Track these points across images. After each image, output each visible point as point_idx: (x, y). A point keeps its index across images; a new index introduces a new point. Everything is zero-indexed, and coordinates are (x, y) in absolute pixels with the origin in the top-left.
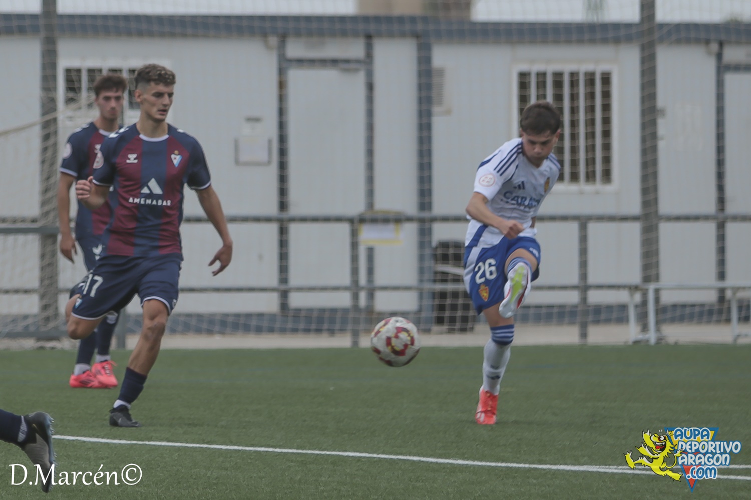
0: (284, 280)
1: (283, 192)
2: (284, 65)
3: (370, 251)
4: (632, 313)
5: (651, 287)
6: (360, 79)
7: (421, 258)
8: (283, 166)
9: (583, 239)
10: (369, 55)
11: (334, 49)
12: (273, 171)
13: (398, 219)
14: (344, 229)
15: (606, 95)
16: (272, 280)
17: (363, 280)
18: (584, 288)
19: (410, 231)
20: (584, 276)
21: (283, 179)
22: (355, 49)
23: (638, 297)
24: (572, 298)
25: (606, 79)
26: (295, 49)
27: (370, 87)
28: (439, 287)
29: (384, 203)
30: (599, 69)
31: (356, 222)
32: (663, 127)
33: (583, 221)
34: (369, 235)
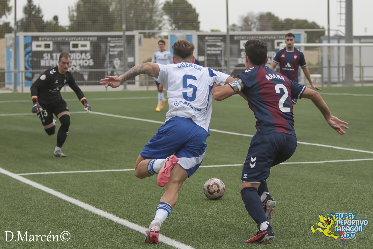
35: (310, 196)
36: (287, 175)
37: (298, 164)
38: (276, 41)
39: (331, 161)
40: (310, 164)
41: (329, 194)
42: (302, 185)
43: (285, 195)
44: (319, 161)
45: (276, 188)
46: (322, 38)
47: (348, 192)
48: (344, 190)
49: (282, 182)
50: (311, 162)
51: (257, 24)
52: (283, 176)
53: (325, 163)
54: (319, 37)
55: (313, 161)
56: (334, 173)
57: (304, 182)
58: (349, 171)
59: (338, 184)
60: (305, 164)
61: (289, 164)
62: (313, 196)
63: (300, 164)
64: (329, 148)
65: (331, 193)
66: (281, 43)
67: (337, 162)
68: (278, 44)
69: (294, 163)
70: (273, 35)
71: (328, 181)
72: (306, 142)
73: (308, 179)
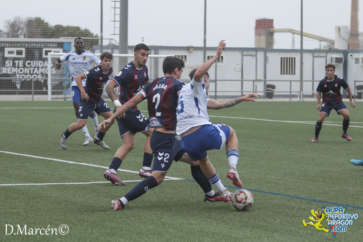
0: (242, 90)
1: (242, 75)
2: (243, 55)
3: (256, 86)
4: (298, 96)
5: (301, 92)
6: (255, 58)
7: (264, 86)
8: (242, 71)
9: (291, 84)
10: (256, 54)
11: (251, 53)
12: (241, 73)
13: (260, 81)
14: (252, 82)
15: (295, 60)
16: (240, 90)
17: (255, 90)
18: (291, 92)
19: (262, 83)
20: (291, 90)
21: (242, 73)
22: (254, 53)
23: (299, 94)
24: (289, 94)
25: (295, 58)
26: (245, 53)
27: (256, 59)
28: (267, 91)
29: (259, 78)
30: (293, 57)
31: (254, 81)
32: (304, 66)
33: (291, 81)
34: (256, 83)
35: (73, 220)
36: (50, 197)
37: (62, 185)
38: (44, 50)
39: (98, 182)
40: (75, 185)
41: (94, 218)
42: (65, 208)
43: (46, 218)
44: (86, 182)
45: (37, 210)
46: (94, 47)
47: (114, 216)
48: (111, 214)
49: (44, 204)
50: (76, 183)
51: (25, 30)
52: (45, 197)
53: (91, 184)
54: (92, 46)
55: (79, 182)
56: (101, 195)
57: (67, 205)
58: (117, 193)
59: (104, 207)
60: (69, 185)
61: (52, 185)
62: (76, 220)
63: (64, 184)
64: (97, 168)
65: (96, 217)
66: (50, 51)
67: (105, 183)
68: (47, 53)
69: (58, 184)
70: (41, 43)
71: (94, 204)
72: (72, 161)
73: (72, 202)
